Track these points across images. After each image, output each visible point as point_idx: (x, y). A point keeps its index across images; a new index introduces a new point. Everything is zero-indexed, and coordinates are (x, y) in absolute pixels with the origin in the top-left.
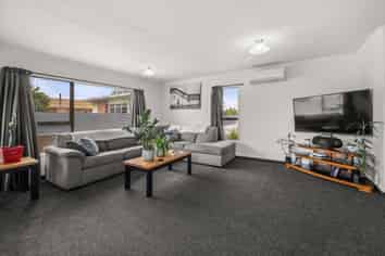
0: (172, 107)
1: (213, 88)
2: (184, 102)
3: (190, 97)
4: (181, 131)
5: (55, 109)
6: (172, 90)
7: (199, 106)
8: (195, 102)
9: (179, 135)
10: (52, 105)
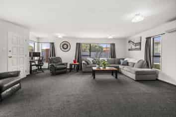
0: (129, 50)
1: (147, 38)
2: (134, 47)
3: (136, 44)
4: (129, 61)
5: (105, 51)
6: (129, 42)
7: (140, 49)
8: (138, 47)
9: (128, 63)
10: (104, 50)
